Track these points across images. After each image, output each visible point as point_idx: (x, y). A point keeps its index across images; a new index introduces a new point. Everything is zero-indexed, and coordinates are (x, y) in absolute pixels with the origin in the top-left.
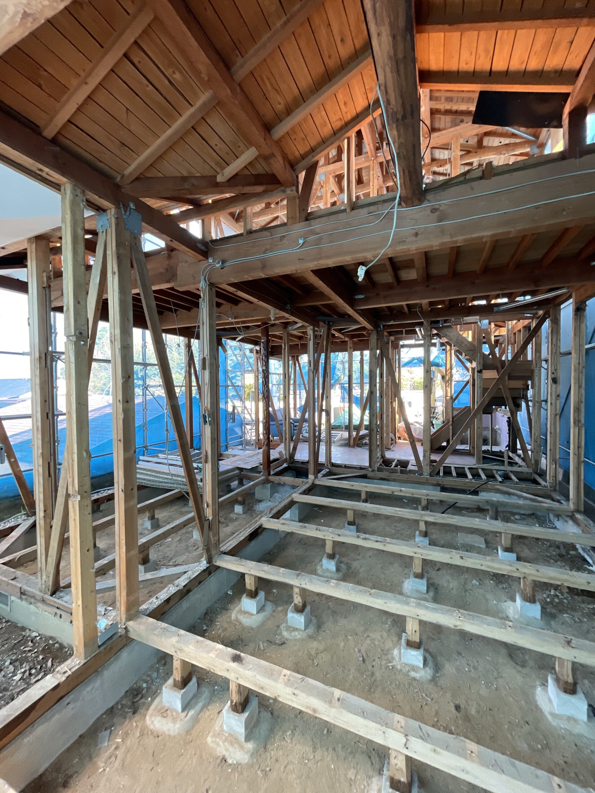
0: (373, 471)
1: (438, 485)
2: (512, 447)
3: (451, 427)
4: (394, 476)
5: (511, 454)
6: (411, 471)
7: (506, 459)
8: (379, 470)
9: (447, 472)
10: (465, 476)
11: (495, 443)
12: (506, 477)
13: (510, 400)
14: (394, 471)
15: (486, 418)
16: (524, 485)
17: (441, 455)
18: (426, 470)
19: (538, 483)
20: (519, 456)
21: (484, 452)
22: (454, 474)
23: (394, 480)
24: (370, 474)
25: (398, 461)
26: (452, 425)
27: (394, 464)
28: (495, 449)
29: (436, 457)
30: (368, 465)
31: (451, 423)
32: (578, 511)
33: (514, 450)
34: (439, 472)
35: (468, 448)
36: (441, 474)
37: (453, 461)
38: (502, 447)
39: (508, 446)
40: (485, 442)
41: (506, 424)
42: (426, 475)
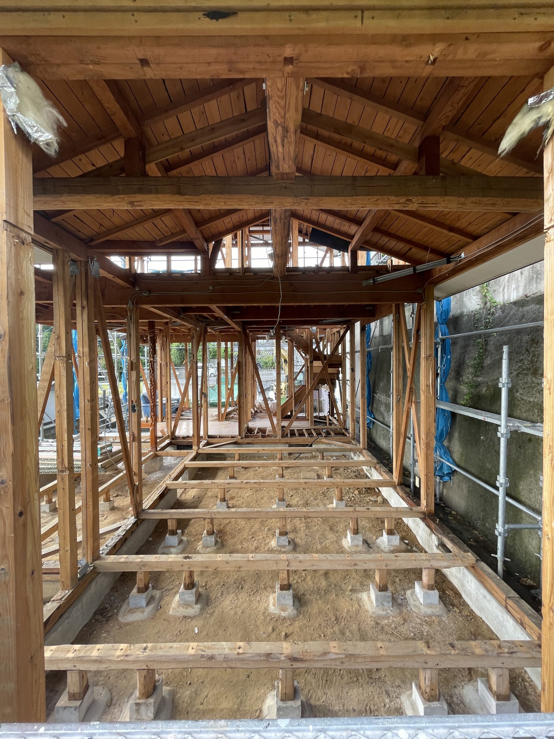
0: (242, 438)
1: (287, 443)
2: (332, 413)
3: (293, 401)
4: (257, 440)
5: (330, 417)
6: (268, 436)
7: (327, 421)
8: (246, 437)
9: (293, 434)
10: (304, 435)
11: (321, 410)
12: (328, 434)
13: (330, 381)
14: (256, 437)
15: (315, 392)
16: (338, 437)
17: (288, 422)
18: (279, 433)
19: (345, 435)
20: (335, 418)
21: (315, 417)
22: (297, 434)
23: (257, 443)
24: (240, 441)
25: (258, 429)
26: (294, 399)
27: (256, 431)
28: (321, 414)
29: (285, 423)
30: (238, 434)
31: (293, 398)
32: (364, 449)
33: (332, 415)
34: (287, 435)
35: (304, 415)
36: (289, 436)
37: (297, 425)
38: (325, 413)
39: (329, 412)
40: (315, 410)
41: (328, 397)
42: (279, 436)
